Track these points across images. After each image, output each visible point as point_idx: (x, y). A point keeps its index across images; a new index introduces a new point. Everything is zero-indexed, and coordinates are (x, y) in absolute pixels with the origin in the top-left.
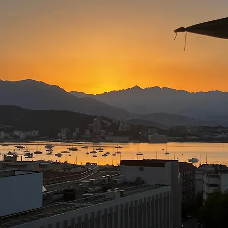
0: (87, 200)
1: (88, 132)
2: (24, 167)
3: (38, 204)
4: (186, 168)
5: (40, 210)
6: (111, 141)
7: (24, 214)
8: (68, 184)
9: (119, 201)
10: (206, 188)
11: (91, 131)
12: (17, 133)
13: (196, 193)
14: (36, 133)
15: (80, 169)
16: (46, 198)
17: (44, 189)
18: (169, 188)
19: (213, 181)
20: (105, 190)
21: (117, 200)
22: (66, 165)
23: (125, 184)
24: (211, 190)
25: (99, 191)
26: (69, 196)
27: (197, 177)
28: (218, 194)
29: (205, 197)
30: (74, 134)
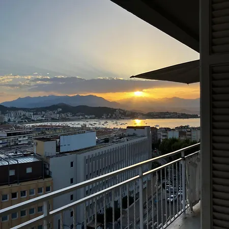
0: (113, 142)
1: (114, 115)
2: (89, 130)
3: (94, 144)
4: (154, 129)
5: (95, 147)
6: (123, 119)
7: (89, 148)
8: (106, 136)
9: (126, 143)
10: (162, 137)
11: (115, 115)
12: (86, 116)
13: (158, 139)
14: (94, 116)
15: (111, 130)
16: (97, 142)
17: (97, 138)
18: (146, 137)
19: (164, 134)
20: (121, 138)
21: (125, 142)
22: (106, 129)
23: (129, 136)
24: (164, 138)
25: (118, 139)
26: (106, 141)
27: (158, 132)
28: (167, 139)
29: (162, 141)
30: (109, 116)
